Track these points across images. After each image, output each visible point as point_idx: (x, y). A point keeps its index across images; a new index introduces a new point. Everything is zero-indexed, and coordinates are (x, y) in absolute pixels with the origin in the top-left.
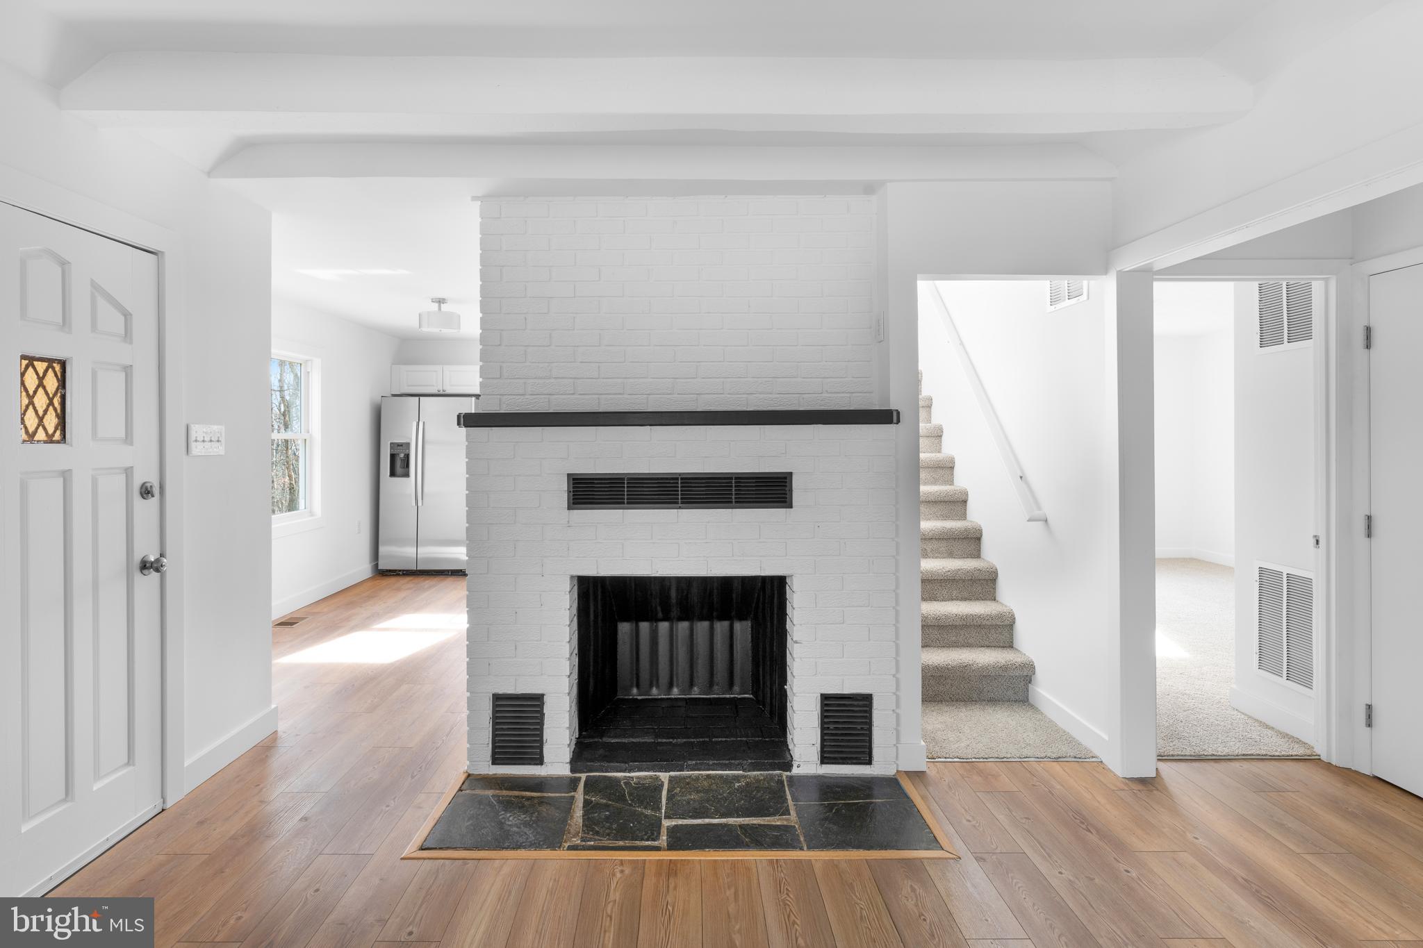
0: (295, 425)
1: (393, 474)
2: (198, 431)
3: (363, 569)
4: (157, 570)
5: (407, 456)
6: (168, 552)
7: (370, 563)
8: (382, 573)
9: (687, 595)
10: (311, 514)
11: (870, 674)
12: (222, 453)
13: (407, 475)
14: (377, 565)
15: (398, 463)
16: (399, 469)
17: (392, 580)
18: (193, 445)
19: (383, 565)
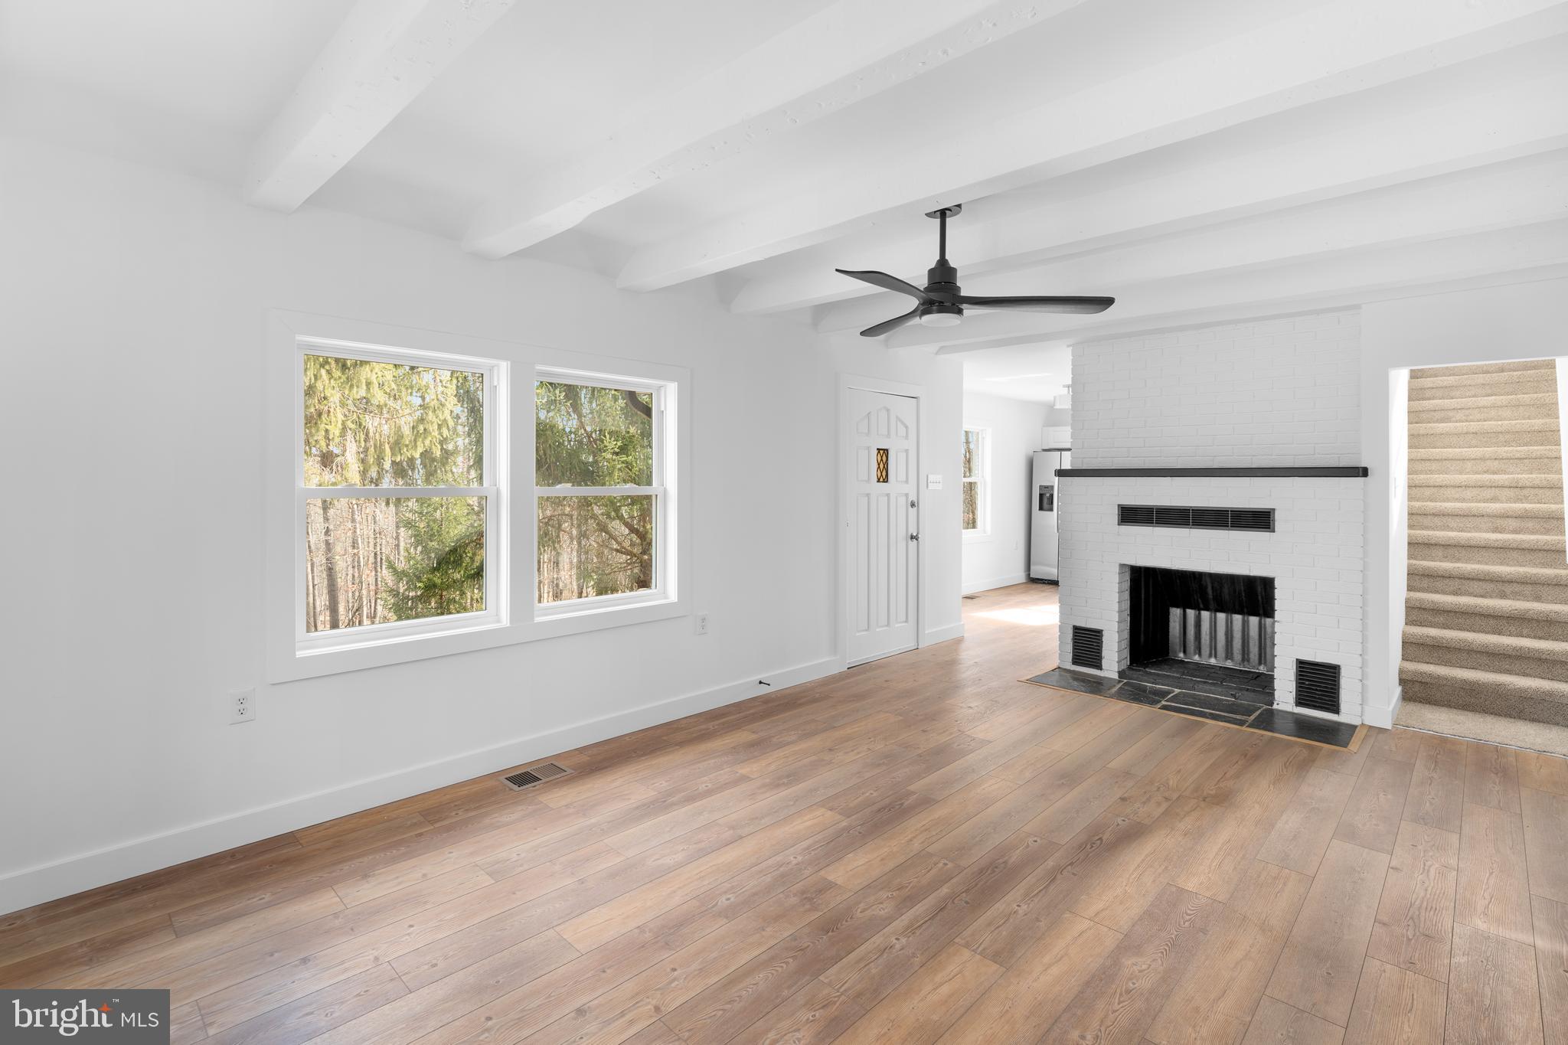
0: (975, 471)
1: (1041, 508)
2: (931, 478)
3: (1020, 576)
4: (917, 540)
5: (1052, 496)
6: (920, 532)
7: (1025, 572)
8: (1034, 581)
9: (1220, 593)
10: (985, 532)
11: (1338, 652)
12: (940, 488)
13: (1051, 510)
14: (1029, 574)
15: (1045, 501)
16: (1045, 505)
17: (1040, 586)
18: (929, 484)
19: (1033, 575)
